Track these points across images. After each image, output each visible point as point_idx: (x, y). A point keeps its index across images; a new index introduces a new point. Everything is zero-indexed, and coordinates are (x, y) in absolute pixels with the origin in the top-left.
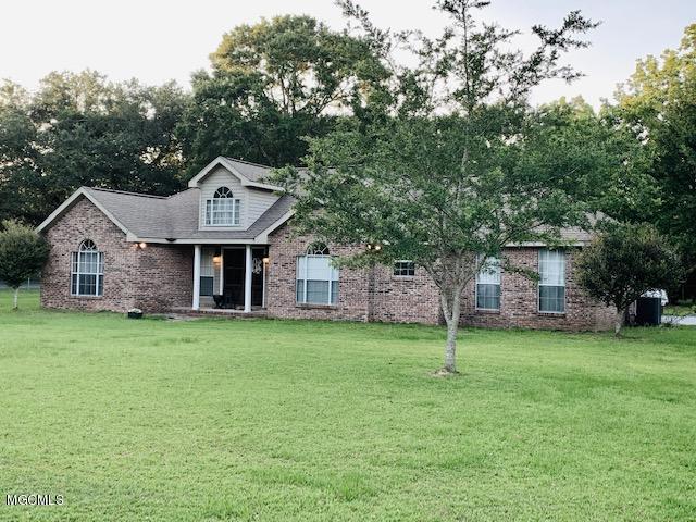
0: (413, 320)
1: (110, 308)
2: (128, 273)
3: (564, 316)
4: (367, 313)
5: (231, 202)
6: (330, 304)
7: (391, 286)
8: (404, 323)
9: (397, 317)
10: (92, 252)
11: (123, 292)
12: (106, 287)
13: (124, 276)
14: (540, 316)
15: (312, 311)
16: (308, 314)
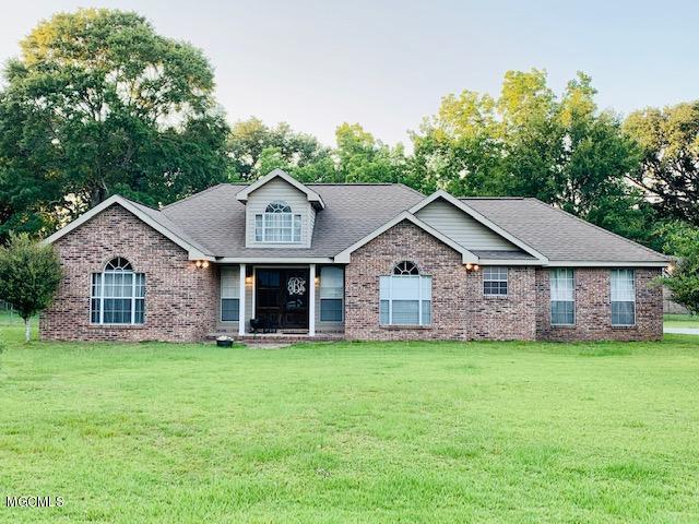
0: (509, 337)
1: (156, 337)
2: (183, 296)
3: (636, 329)
4: (465, 331)
5: (290, 217)
6: (421, 324)
7: (483, 305)
8: (499, 341)
9: (491, 335)
10: (124, 272)
11: (176, 319)
12: (148, 313)
13: (176, 299)
14: (615, 329)
15: (401, 332)
16: (396, 336)
